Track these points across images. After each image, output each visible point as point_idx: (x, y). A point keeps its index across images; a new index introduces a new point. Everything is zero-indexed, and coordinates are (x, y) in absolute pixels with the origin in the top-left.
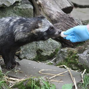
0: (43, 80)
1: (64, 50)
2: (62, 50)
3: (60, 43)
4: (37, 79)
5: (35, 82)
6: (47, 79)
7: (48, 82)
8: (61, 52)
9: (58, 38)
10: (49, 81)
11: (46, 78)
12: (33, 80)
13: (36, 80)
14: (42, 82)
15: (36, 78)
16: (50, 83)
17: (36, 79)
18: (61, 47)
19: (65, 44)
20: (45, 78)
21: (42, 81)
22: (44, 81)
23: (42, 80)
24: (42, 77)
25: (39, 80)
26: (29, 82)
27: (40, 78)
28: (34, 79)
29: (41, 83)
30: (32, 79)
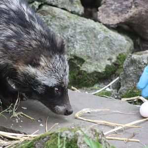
0: (87, 137)
1: (141, 56)
2: (135, 56)
3: (131, 40)
4: (71, 135)
5: (65, 143)
6: (97, 134)
7: (100, 141)
8: (133, 62)
9: (125, 27)
10: (103, 138)
11: (95, 131)
12: (61, 138)
13: (69, 137)
14: (84, 143)
15: (68, 132)
16: (104, 144)
17: (67, 134)
18: (133, 48)
19: (143, 40)
20: (92, 130)
21: (85, 139)
22: (89, 138)
23: (85, 135)
24: (83, 129)
25: (76, 136)
26: (49, 143)
27: (79, 132)
28: (63, 135)
29: (80, 143)
30: (57, 134)
